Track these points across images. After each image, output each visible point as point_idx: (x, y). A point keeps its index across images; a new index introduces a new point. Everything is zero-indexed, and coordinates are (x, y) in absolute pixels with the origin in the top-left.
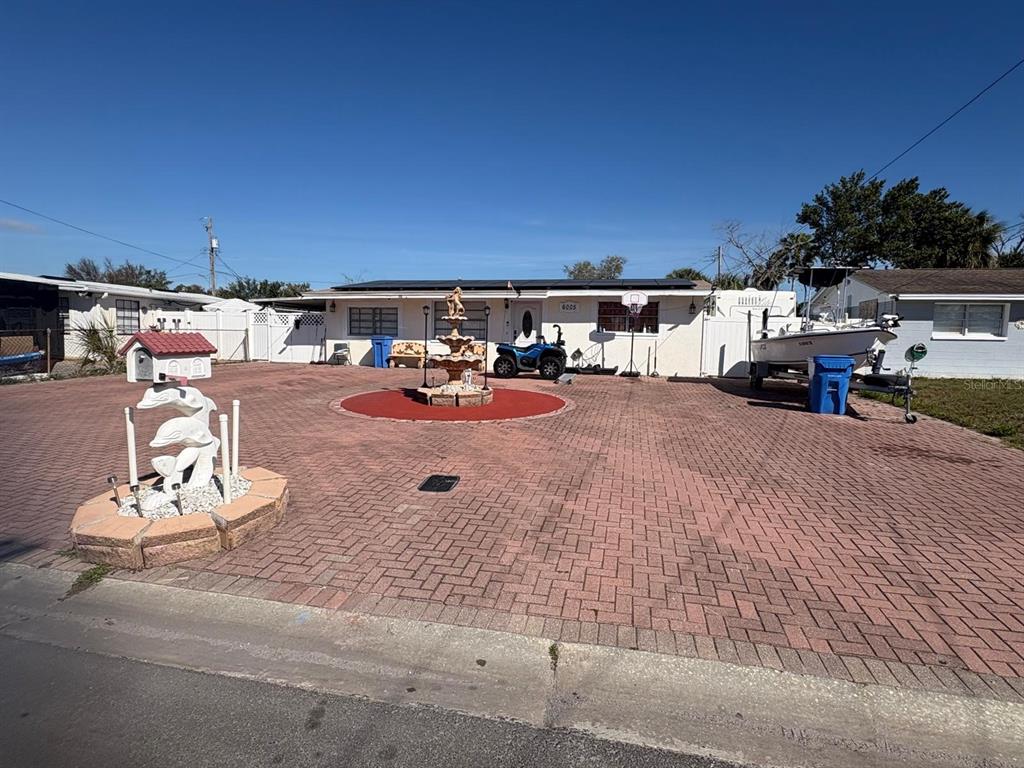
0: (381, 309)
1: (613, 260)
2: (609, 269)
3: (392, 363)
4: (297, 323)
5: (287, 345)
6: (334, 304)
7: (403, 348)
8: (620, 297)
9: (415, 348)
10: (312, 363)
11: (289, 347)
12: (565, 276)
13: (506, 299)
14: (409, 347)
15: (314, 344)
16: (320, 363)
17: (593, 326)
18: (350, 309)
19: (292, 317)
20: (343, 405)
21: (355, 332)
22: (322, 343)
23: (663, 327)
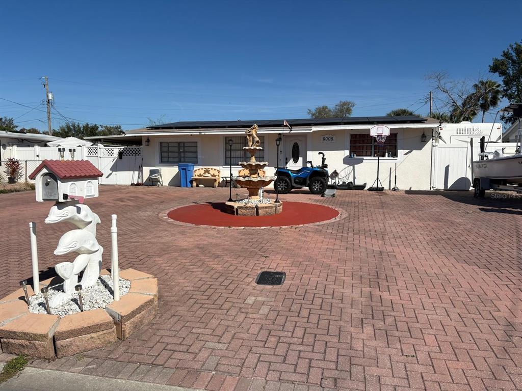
0: (184, 143)
1: (344, 104)
2: (341, 111)
3: (195, 184)
4: (121, 154)
5: (113, 171)
6: (148, 139)
7: (202, 172)
8: (369, 130)
9: (212, 172)
10: (132, 185)
11: (114, 172)
12: (309, 117)
13: (280, 134)
14: (207, 171)
15: (133, 170)
16: (138, 185)
17: (347, 153)
18: (161, 143)
19: (116, 150)
20: (171, 215)
21: (166, 161)
22: (140, 169)
23: (401, 152)
